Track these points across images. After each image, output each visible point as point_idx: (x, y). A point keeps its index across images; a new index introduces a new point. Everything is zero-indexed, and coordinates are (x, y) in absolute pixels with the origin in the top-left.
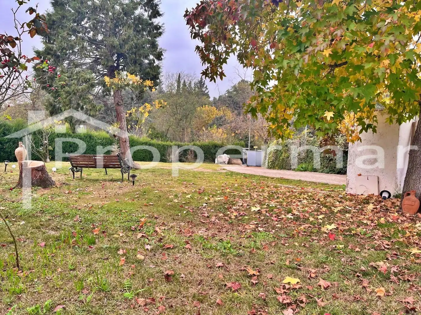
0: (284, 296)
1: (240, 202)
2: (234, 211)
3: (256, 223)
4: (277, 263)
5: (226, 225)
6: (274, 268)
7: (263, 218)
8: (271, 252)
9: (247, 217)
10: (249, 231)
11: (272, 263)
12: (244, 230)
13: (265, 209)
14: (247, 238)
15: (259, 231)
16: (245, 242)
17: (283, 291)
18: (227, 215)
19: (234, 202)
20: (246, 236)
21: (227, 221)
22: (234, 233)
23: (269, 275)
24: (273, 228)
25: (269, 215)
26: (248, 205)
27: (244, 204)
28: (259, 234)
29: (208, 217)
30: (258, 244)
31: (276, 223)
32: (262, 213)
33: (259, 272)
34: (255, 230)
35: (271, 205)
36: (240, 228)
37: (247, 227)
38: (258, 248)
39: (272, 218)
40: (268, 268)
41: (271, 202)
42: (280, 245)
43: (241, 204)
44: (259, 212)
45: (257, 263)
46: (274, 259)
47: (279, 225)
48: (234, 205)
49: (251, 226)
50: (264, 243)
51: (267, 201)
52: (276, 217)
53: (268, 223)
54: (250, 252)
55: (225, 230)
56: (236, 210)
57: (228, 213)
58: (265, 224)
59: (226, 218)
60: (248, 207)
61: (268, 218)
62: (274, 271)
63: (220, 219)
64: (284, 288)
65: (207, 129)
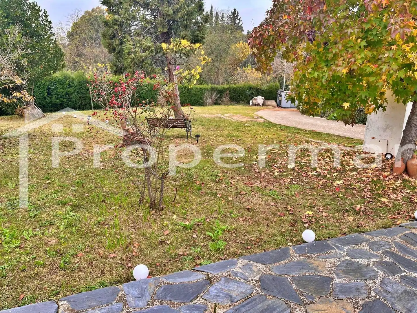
0: (305, 219)
1: (279, 160)
2: (276, 168)
3: (291, 178)
4: (303, 204)
5: (272, 179)
6: (301, 207)
7: (296, 174)
8: (300, 198)
9: (285, 173)
10: (287, 183)
11: (300, 204)
12: (283, 183)
13: (297, 167)
14: (286, 188)
15: (293, 184)
16: (285, 191)
17: (305, 217)
18: (271, 171)
19: (275, 160)
20: (285, 187)
21: (272, 176)
22: (278, 185)
23: (299, 210)
24: (302, 182)
25: (300, 172)
26: (285, 163)
27: (283, 163)
28: (293, 186)
29: (259, 172)
30: (293, 193)
31: (305, 178)
32: (295, 170)
33: (293, 208)
34: (291, 183)
35: (302, 163)
36: (281, 181)
37: (285, 180)
38: (293, 196)
39: (302, 175)
40: (298, 206)
41: (302, 160)
42: (305, 194)
43: (280, 162)
44: (293, 169)
45: (292, 204)
46: (302, 202)
47: (306, 180)
48: (275, 163)
49: (288, 180)
50: (296, 193)
51: (299, 159)
52: (304, 174)
53: (299, 178)
54: (289, 198)
55: (271, 182)
56: (277, 167)
57: (272, 169)
58: (297, 179)
59: (271, 173)
60: (285, 165)
61: (299, 174)
62: (301, 208)
63: (267, 174)
64: (306, 216)
65: (241, 69)
